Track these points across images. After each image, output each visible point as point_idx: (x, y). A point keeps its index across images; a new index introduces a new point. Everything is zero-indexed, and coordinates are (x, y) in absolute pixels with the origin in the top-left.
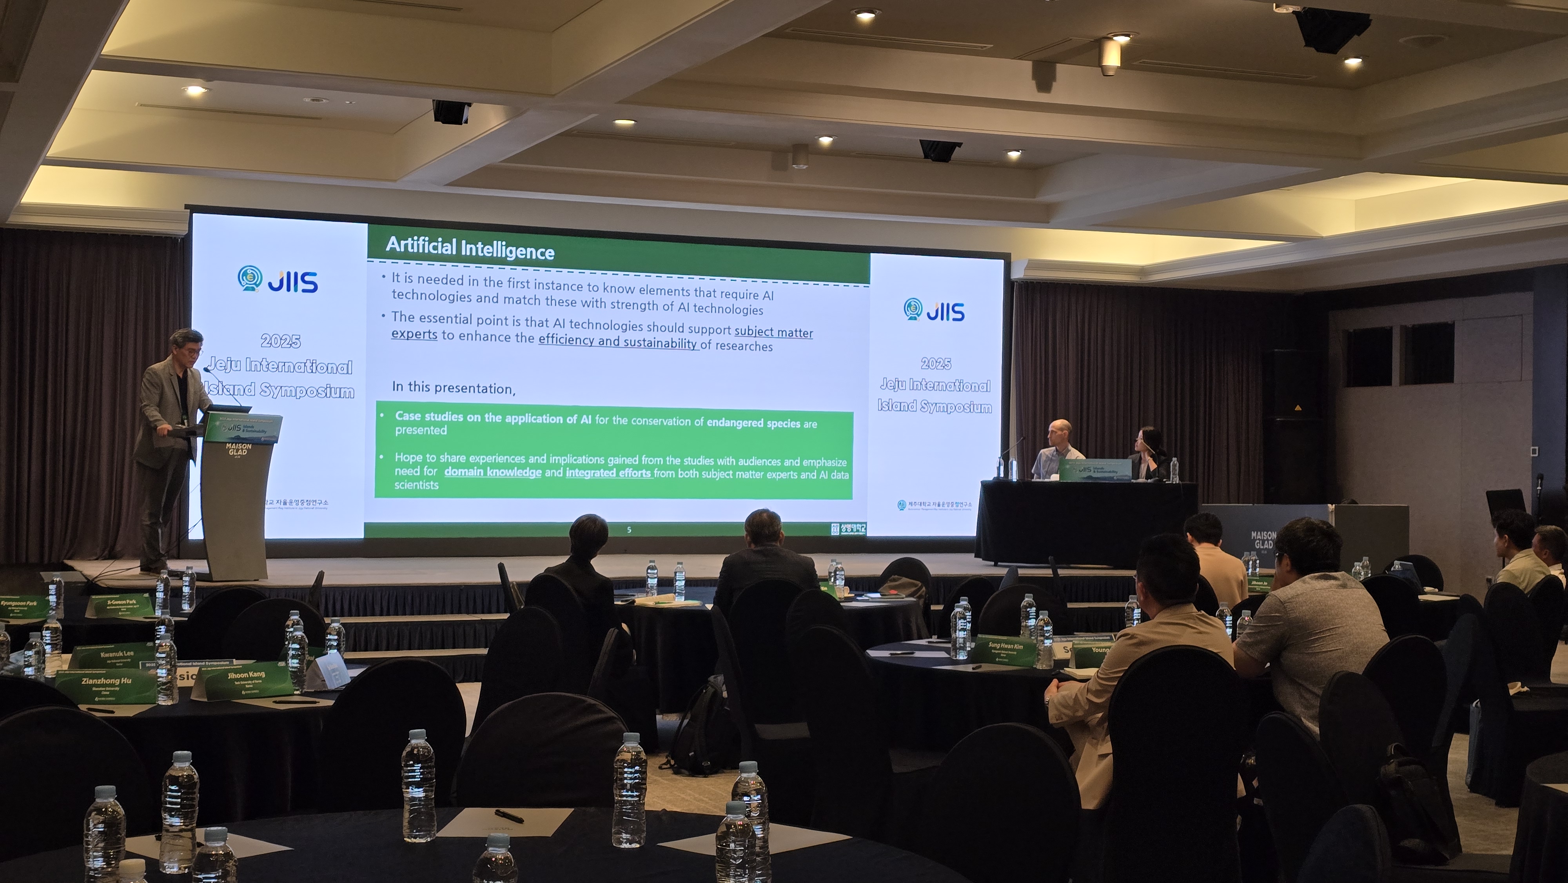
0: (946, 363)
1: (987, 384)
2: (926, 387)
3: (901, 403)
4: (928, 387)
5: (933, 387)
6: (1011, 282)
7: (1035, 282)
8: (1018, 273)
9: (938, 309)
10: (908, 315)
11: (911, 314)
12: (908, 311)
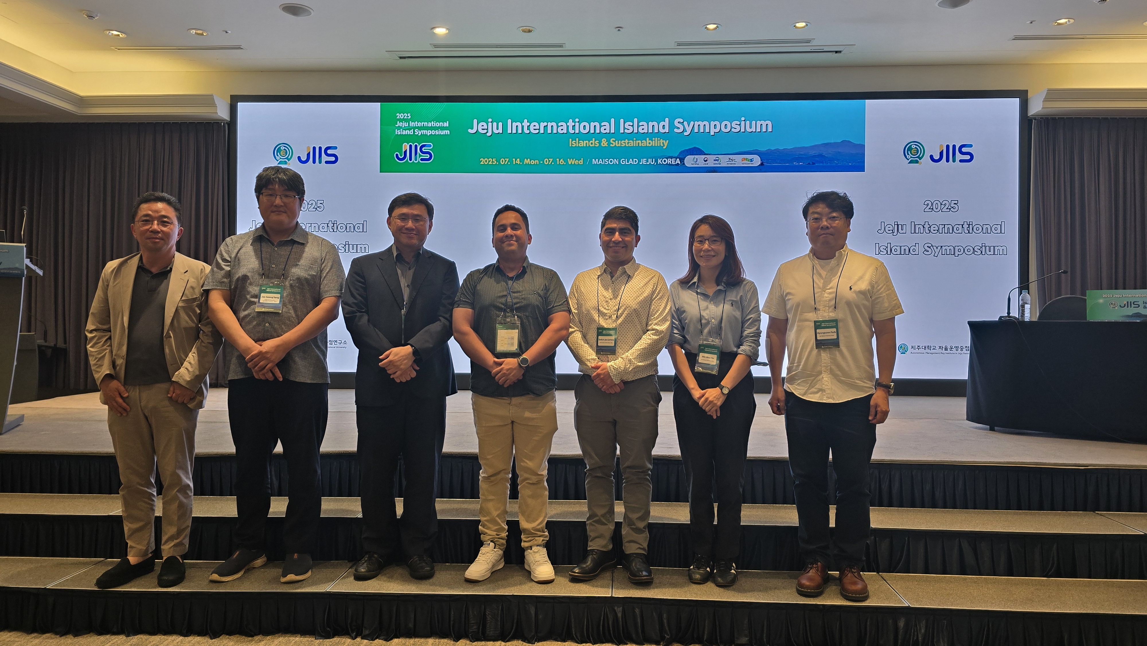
0: (953, 205)
1: (1001, 223)
2: (930, 231)
3: (901, 247)
4: (932, 231)
5: (938, 230)
6: (1028, 119)
7: (1057, 118)
8: (1036, 108)
9: (942, 151)
10: (908, 158)
11: (911, 157)
12: (908, 154)
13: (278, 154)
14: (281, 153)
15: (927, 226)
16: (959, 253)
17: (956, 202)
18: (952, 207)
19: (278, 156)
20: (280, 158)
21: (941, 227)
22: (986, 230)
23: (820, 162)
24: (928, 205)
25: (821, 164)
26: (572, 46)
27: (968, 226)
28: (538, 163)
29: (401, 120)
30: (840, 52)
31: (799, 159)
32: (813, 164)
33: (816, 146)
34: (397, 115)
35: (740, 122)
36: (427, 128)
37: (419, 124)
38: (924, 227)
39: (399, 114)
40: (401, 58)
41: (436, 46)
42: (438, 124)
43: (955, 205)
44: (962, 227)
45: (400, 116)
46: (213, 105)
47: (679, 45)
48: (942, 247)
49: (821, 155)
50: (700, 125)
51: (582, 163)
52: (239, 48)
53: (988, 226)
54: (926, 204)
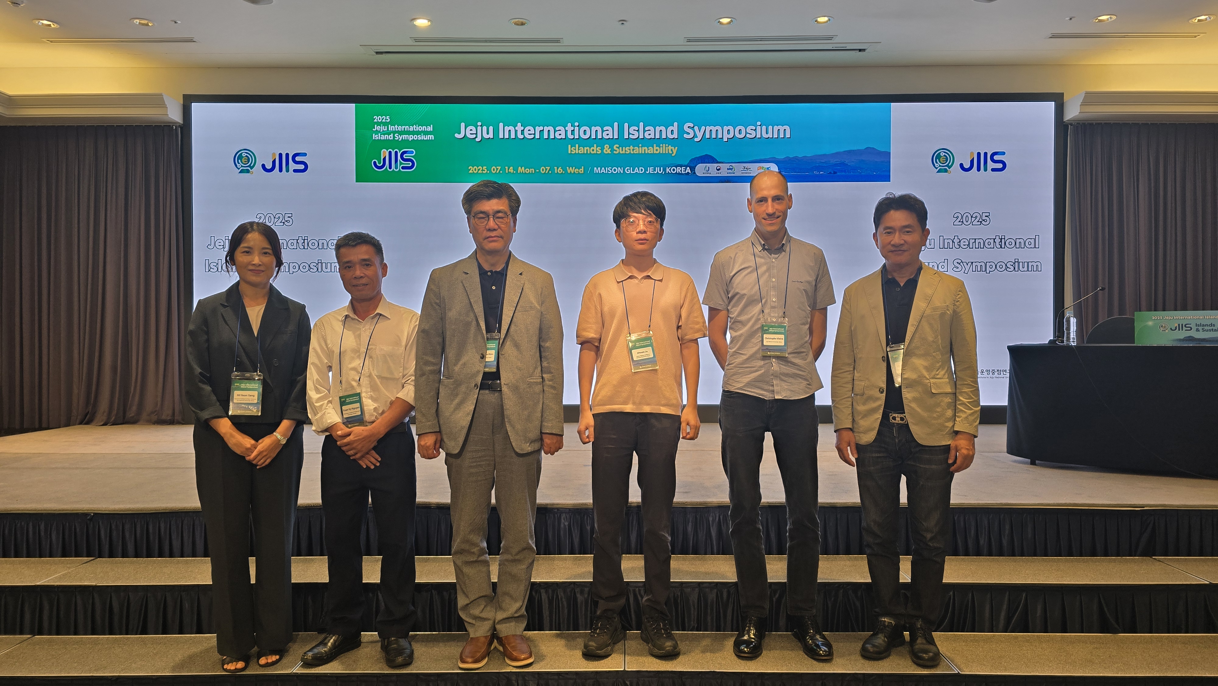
0: (984, 218)
1: (1035, 239)
2: (959, 245)
4: (962, 245)
5: (968, 245)
6: (1064, 125)
7: (1094, 124)
8: (1072, 113)
9: (973, 159)
10: (937, 167)
11: (940, 166)
12: (937, 163)
13: (239, 161)
14: (243, 160)
15: (956, 241)
16: (992, 270)
17: (988, 214)
18: (983, 220)
19: (239, 163)
20: (242, 166)
21: (972, 241)
23: (842, 171)
24: (957, 217)
25: (843, 173)
26: (570, 41)
27: (1000, 240)
28: (533, 172)
29: (379, 124)
30: (864, 50)
31: (819, 168)
32: (835, 173)
33: (837, 153)
34: (374, 118)
35: (756, 126)
36: (409, 133)
37: (400, 128)
38: (953, 242)
39: (376, 117)
40: (377, 53)
41: (417, 40)
42: (423, 128)
43: (986, 218)
44: (994, 242)
45: (377, 119)
46: (163, 105)
47: (689, 41)
48: (972, 263)
49: (843, 164)
50: (711, 130)
51: (583, 172)
52: (191, 41)
53: (1021, 241)
54: (955, 216)
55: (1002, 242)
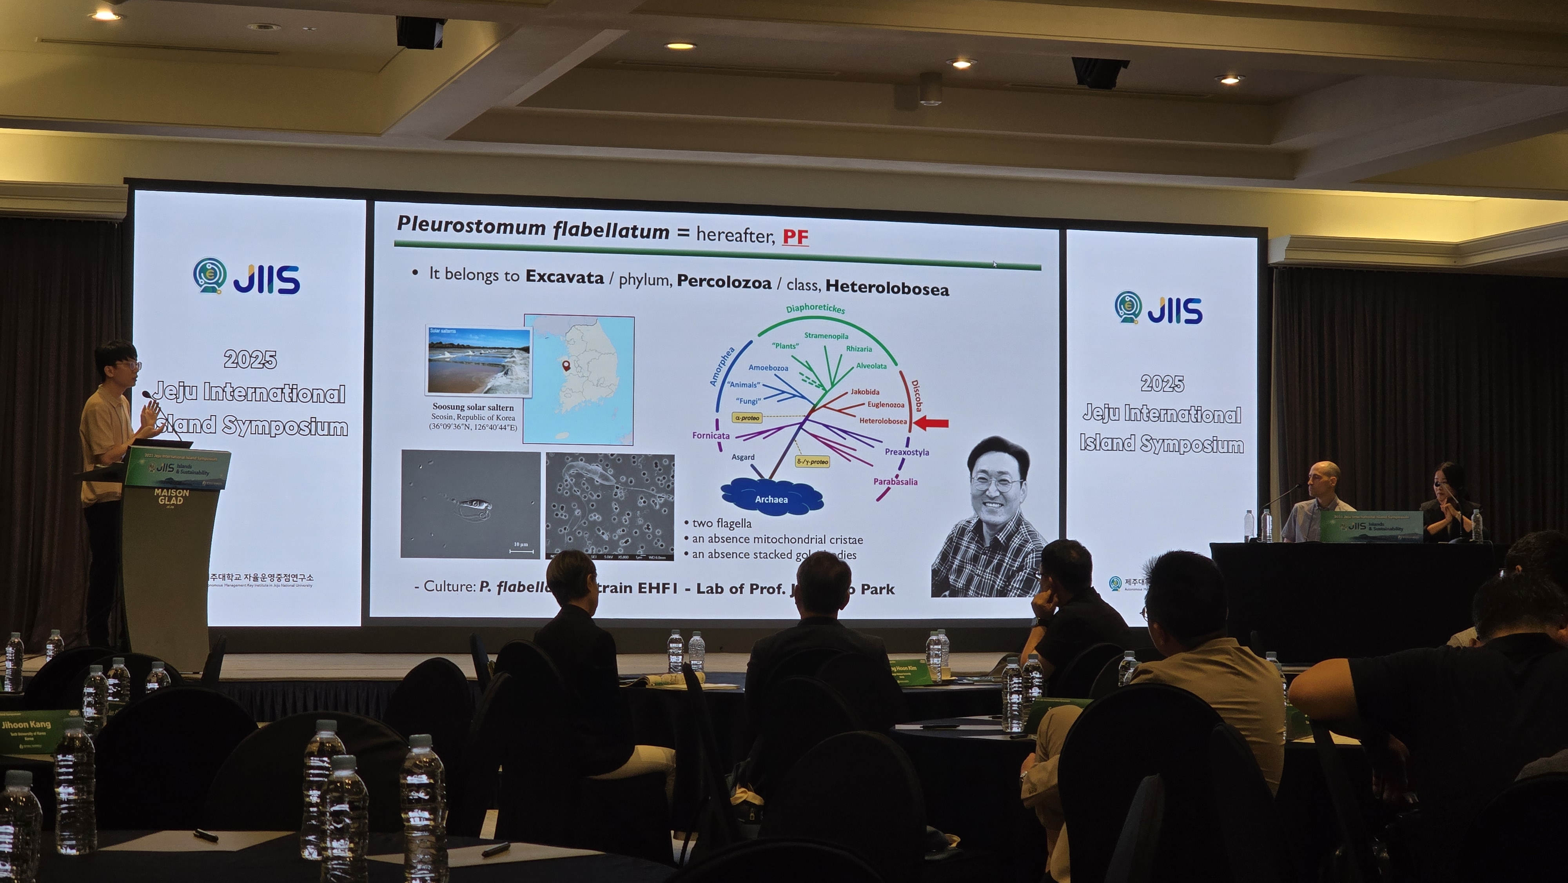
1: (1236, 412)
2: (1149, 417)
3: (1113, 439)
5: (1159, 417)
6: (1269, 269)
7: (1302, 270)
8: (1277, 254)
9: (1164, 306)
10: (1121, 315)
11: (1125, 314)
12: (1121, 310)
13: (202, 274)
14: (208, 274)
15: (1145, 411)
16: (1186, 450)
17: (1181, 378)
18: (1176, 384)
19: (201, 278)
20: (206, 283)
21: (1163, 412)
22: (1217, 417)
24: (1146, 381)
27: (1195, 412)
38: (1141, 412)
43: (1180, 383)
44: (1189, 414)
48: (1164, 440)
53: (1220, 413)
54: (1143, 379)
55: (1197, 414)
